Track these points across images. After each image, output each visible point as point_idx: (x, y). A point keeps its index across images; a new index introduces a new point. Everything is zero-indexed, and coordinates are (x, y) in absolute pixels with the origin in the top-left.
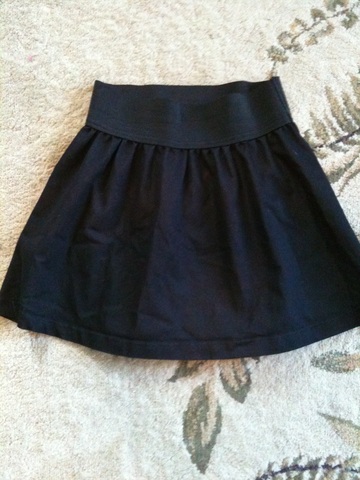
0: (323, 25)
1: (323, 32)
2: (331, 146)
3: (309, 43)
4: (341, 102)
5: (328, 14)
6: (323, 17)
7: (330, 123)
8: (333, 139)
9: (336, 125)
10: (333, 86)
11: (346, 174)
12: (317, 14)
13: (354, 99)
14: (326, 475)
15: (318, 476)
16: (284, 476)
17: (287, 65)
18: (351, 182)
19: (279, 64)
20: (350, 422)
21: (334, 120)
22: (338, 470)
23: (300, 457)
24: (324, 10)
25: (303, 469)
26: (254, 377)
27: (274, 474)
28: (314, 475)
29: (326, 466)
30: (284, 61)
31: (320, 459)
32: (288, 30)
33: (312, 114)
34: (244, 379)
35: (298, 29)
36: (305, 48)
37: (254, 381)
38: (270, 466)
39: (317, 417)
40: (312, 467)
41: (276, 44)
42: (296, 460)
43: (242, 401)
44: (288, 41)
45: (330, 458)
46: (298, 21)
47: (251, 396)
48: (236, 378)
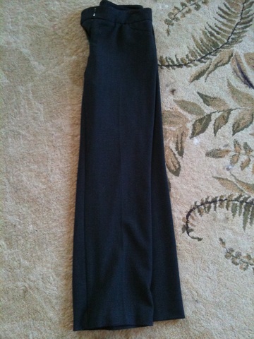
0: (187, 9)
1: (187, 12)
2: (199, 60)
3: (182, 17)
4: (200, 42)
5: (188, 4)
6: (186, 6)
7: (197, 51)
8: (199, 57)
9: (199, 51)
10: (195, 35)
11: (207, 72)
12: (183, 5)
13: (205, 40)
14: (221, 204)
15: (217, 205)
16: (203, 207)
17: (174, 27)
18: (210, 75)
19: (170, 26)
20: (227, 179)
21: (198, 49)
22: (226, 201)
23: (208, 197)
24: (186, 3)
25: (210, 203)
26: (182, 164)
27: (198, 207)
28: (215, 205)
29: (220, 200)
30: (172, 25)
31: (217, 197)
32: (172, 11)
33: (188, 47)
34: (177, 166)
35: (176, 11)
36: (181, 19)
37: (182, 166)
38: (195, 203)
39: (212, 179)
40: (214, 201)
41: (168, 18)
42: (207, 199)
43: (178, 176)
44: (173, 16)
45: (222, 196)
46: (176, 8)
47: (182, 172)
48: (174, 165)
